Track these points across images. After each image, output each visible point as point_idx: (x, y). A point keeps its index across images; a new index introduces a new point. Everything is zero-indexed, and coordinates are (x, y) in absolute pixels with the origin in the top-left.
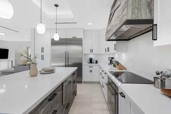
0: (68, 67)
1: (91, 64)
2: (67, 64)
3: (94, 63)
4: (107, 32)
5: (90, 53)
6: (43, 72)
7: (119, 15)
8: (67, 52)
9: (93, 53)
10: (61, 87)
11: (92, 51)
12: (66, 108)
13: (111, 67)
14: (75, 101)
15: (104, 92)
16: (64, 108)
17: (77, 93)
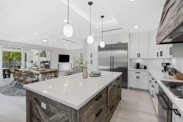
0: (113, 71)
1: (138, 70)
2: (112, 68)
3: (142, 69)
4: (159, 35)
5: (137, 58)
6: (92, 75)
7: (173, 15)
8: (112, 57)
9: (140, 58)
10: (106, 90)
11: (139, 55)
12: (111, 110)
13: (164, 74)
14: (119, 105)
15: (154, 103)
16: (109, 109)
17: (122, 98)
